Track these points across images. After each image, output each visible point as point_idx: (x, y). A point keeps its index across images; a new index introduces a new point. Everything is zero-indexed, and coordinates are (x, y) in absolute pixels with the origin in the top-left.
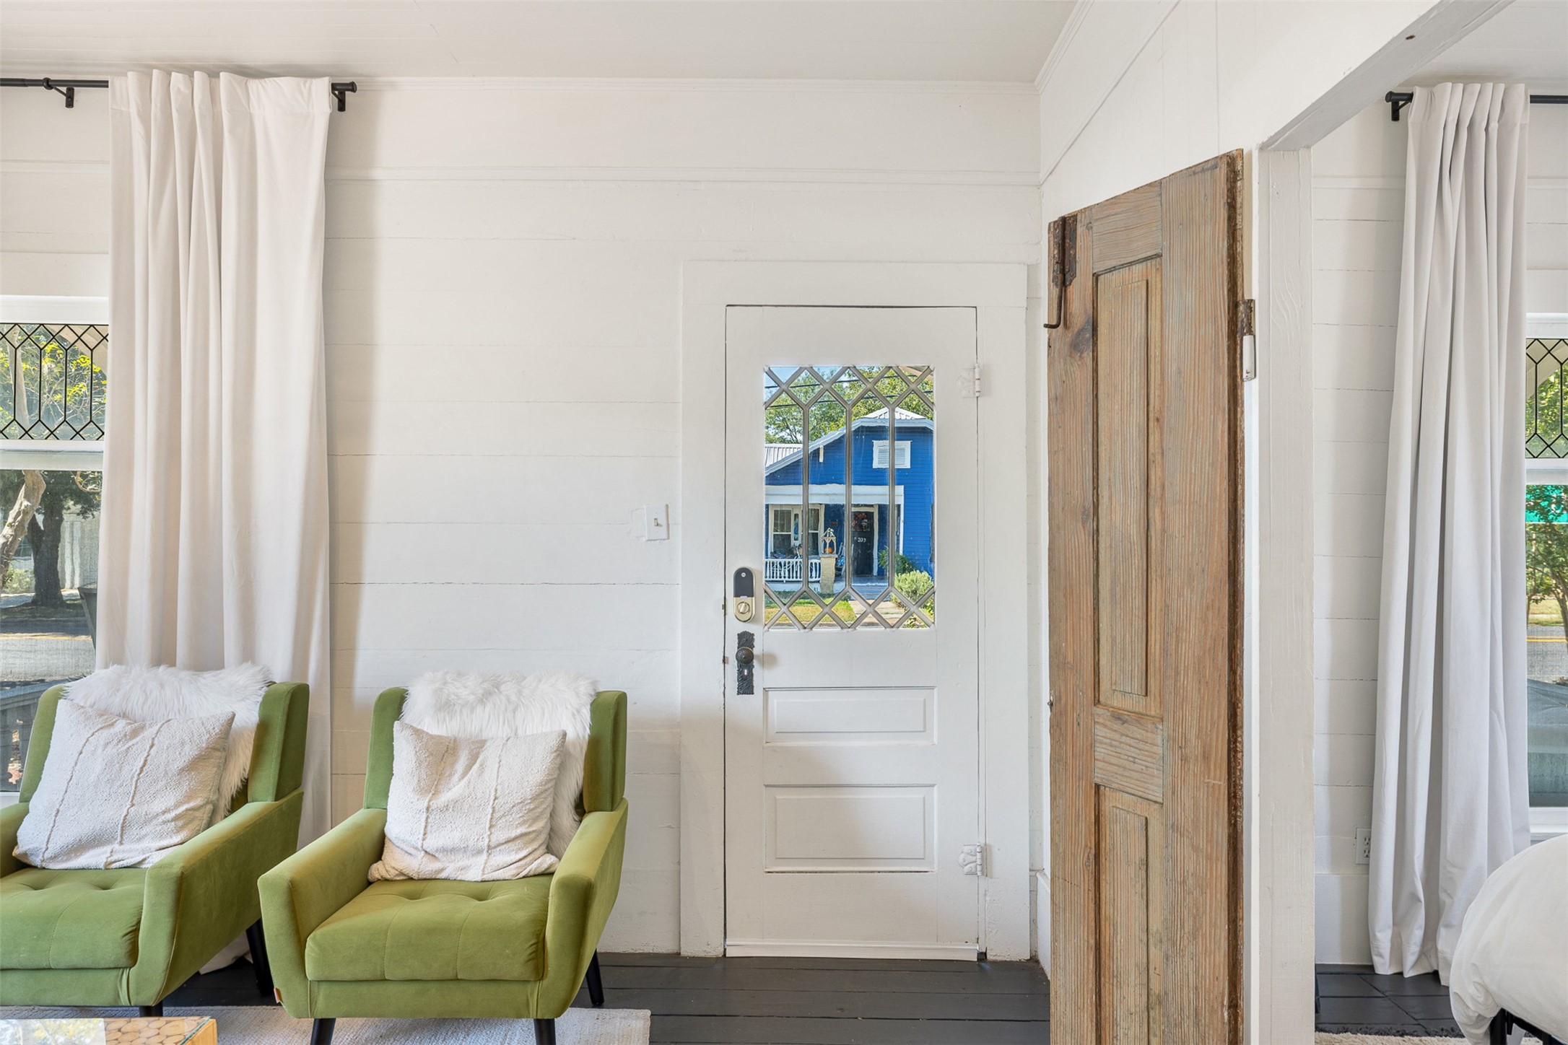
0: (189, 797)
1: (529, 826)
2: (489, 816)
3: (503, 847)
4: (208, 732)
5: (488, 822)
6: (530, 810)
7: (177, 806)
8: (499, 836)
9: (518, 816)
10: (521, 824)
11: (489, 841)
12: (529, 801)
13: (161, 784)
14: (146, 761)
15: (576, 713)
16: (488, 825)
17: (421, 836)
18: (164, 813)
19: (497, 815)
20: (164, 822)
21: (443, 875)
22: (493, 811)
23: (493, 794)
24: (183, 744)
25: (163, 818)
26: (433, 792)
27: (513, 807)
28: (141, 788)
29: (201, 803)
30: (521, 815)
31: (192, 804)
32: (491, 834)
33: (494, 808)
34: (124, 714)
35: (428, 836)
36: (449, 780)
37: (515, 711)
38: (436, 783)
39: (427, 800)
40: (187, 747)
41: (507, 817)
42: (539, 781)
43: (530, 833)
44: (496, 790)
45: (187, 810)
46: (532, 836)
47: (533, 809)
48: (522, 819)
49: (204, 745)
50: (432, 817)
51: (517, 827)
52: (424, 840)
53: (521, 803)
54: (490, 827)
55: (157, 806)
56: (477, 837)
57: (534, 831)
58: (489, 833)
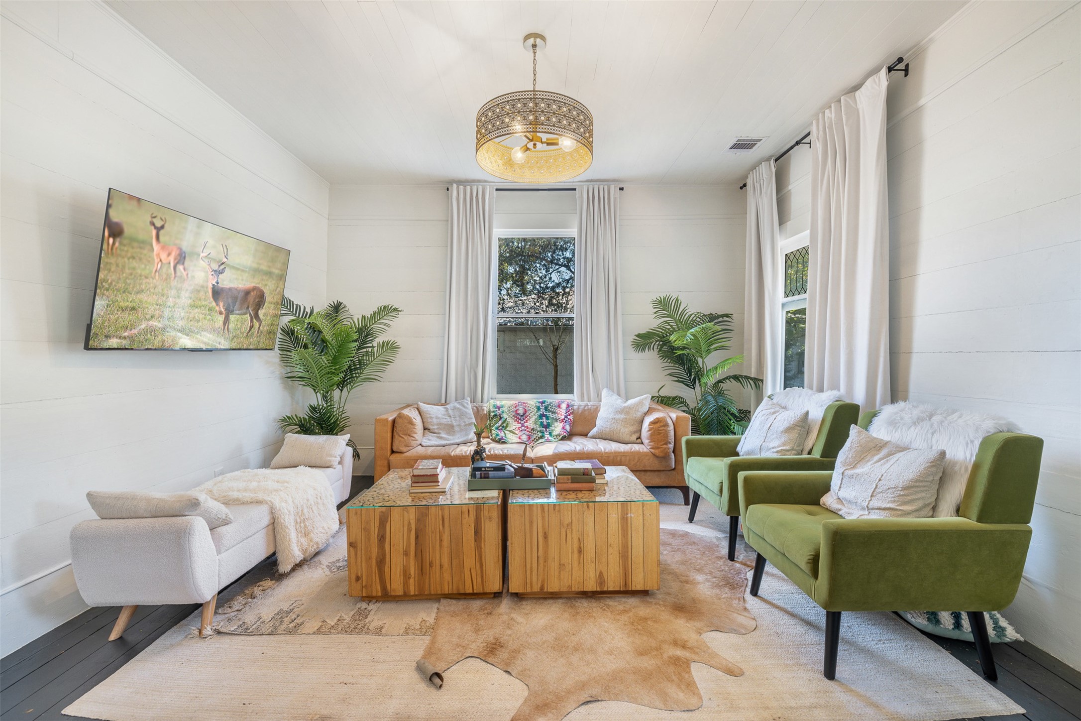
0: (784, 445)
1: (898, 505)
2: (873, 489)
3: (876, 511)
4: (795, 417)
5: (871, 493)
6: (900, 495)
7: (778, 447)
8: (875, 503)
9: (891, 496)
10: (894, 501)
11: (868, 504)
12: (900, 489)
13: (775, 436)
14: (771, 425)
15: (969, 442)
16: (870, 495)
17: (838, 488)
18: (773, 448)
19: (878, 490)
20: (773, 452)
21: (840, 513)
22: (876, 487)
23: (880, 477)
24: (784, 420)
25: (772, 450)
26: (852, 466)
27: (889, 489)
28: (769, 435)
29: (789, 449)
30: (893, 496)
31: (784, 448)
32: (871, 500)
33: (877, 486)
34: (786, 407)
35: (842, 489)
36: (866, 463)
37: (933, 434)
38: (856, 462)
39: (845, 468)
40: (786, 422)
41: (884, 494)
42: (911, 478)
43: (897, 510)
44: (882, 475)
45: (781, 449)
46: (900, 513)
47: (902, 495)
48: (893, 499)
49: (792, 423)
50: (844, 479)
51: (888, 502)
52: (839, 491)
53: (894, 488)
54: (872, 496)
55: (772, 445)
56: (863, 499)
57: (900, 510)
58: (869, 499)
